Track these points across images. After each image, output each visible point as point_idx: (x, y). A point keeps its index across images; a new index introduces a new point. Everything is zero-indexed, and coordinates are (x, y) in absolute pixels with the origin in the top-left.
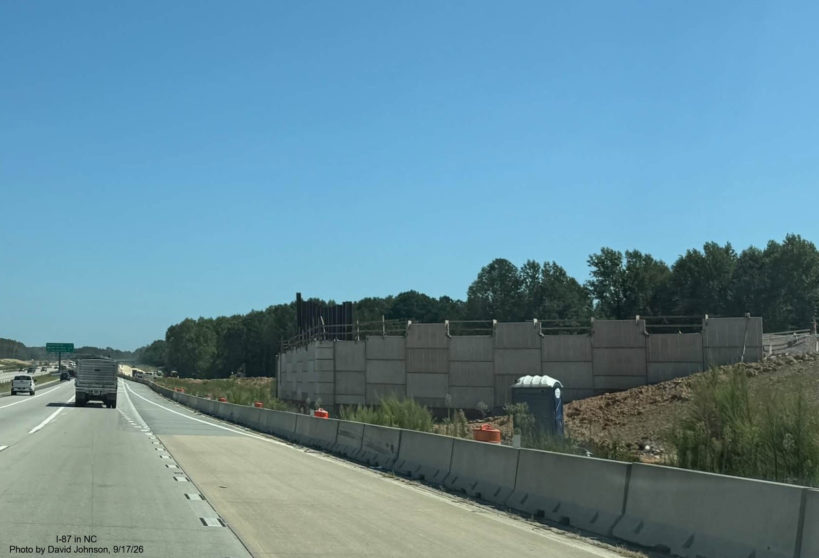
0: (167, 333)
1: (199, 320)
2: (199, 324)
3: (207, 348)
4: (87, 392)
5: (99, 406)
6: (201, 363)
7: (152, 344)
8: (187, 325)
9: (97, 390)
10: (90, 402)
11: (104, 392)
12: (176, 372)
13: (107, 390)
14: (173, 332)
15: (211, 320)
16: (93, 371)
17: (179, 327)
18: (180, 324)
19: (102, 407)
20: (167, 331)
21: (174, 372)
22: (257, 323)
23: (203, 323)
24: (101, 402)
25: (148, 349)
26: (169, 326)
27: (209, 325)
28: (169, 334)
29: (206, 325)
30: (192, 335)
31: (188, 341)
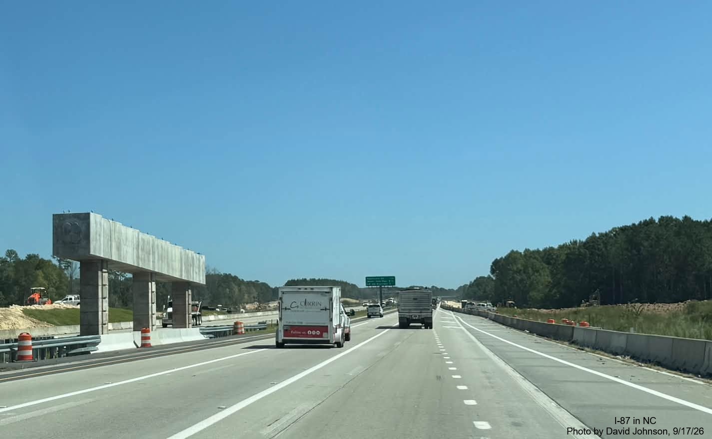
0: (492, 267)
1: (524, 252)
2: (525, 255)
3: (539, 277)
4: (408, 317)
5: (419, 328)
6: (533, 294)
7: (475, 281)
8: (513, 256)
9: (415, 314)
10: (411, 324)
11: (421, 316)
12: (512, 302)
13: (424, 315)
14: (497, 266)
15: (538, 251)
16: (412, 300)
17: (504, 260)
18: (505, 257)
19: (421, 328)
20: (491, 264)
21: (510, 302)
22: (602, 246)
23: (529, 254)
24: (420, 324)
25: (472, 285)
26: (493, 260)
27: (537, 256)
28: (494, 267)
29: (533, 256)
30: (519, 266)
31: (516, 272)
